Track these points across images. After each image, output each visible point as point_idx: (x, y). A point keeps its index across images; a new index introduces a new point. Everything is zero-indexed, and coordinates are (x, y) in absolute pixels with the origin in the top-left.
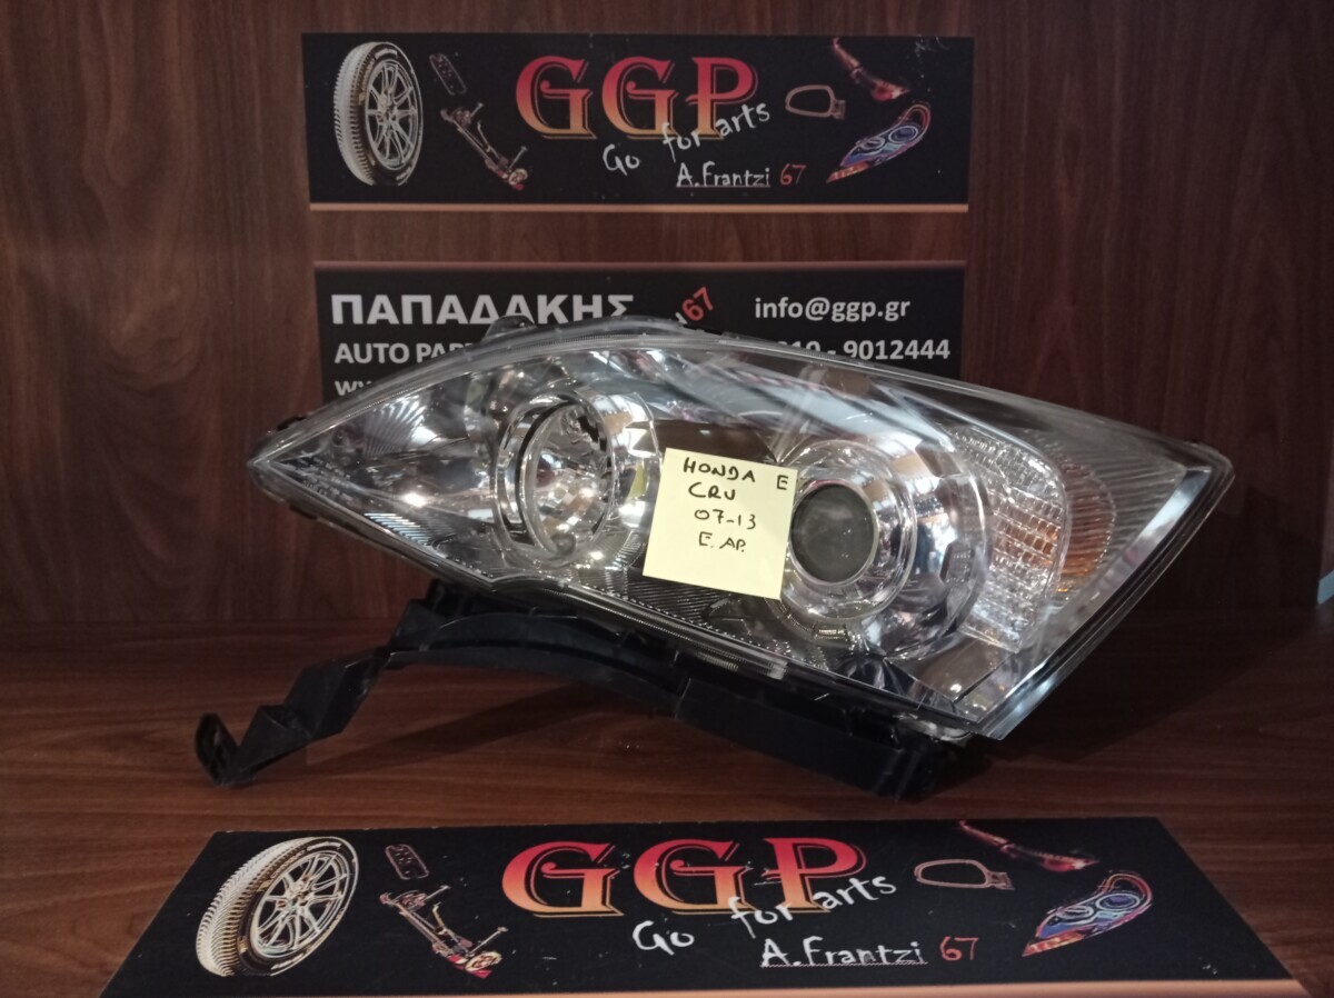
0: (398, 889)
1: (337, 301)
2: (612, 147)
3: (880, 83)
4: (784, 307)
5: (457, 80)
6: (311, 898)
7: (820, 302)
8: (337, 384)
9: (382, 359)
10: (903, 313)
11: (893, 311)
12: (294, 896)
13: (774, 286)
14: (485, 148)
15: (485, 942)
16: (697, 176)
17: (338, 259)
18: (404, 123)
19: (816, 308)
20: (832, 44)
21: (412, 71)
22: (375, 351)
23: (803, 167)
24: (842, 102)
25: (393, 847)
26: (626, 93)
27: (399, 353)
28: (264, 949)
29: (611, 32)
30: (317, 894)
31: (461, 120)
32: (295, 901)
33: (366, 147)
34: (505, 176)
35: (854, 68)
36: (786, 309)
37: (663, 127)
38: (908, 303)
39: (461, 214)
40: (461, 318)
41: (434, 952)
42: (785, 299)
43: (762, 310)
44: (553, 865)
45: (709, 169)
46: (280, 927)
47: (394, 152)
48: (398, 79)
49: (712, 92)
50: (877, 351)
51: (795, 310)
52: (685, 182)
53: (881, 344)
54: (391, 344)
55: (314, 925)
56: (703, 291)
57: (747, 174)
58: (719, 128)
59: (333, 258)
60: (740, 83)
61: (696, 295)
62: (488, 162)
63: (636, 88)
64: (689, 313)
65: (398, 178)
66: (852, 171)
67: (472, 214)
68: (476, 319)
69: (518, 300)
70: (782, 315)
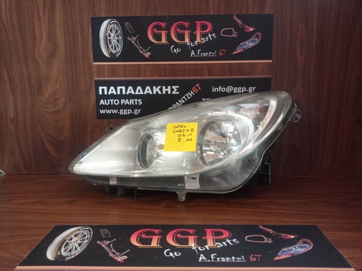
0: (102, 240)
1: (100, 88)
2: (173, 46)
3: (247, 27)
4: (220, 89)
5: (132, 29)
6: (79, 242)
7: (230, 87)
8: (100, 110)
9: (112, 104)
10: (254, 90)
11: (251, 89)
12: (74, 241)
13: (217, 83)
14: (140, 47)
15: (123, 254)
16: (196, 53)
17: (101, 77)
18: (118, 41)
19: (229, 89)
20: (234, 17)
21: (120, 27)
22: (110, 102)
23: (226, 50)
24: (237, 32)
25: (102, 230)
26: (177, 31)
27: (117, 102)
28: (64, 254)
29: (173, 15)
30: (80, 241)
31: (133, 40)
32: (74, 242)
33: (108, 47)
34: (145, 54)
35: (240, 23)
36: (221, 89)
37: (187, 40)
38: (255, 88)
39: (133, 65)
40: (133, 92)
41: (109, 256)
42: (221, 87)
43: (214, 90)
44: (145, 235)
45: (200, 51)
46: (70, 248)
47: (115, 48)
48: (116, 29)
49: (200, 31)
51: (223, 90)
52: (193, 55)
54: (114, 100)
55: (79, 249)
56: (198, 85)
57: (210, 53)
58: (202, 40)
59: (99, 77)
60: (208, 28)
61: (196, 86)
62: (140, 51)
63: (180, 30)
64: (194, 91)
65: (116, 55)
66: (239, 51)
67: (136, 65)
68: (137, 93)
69: (148, 88)
70: (220, 91)
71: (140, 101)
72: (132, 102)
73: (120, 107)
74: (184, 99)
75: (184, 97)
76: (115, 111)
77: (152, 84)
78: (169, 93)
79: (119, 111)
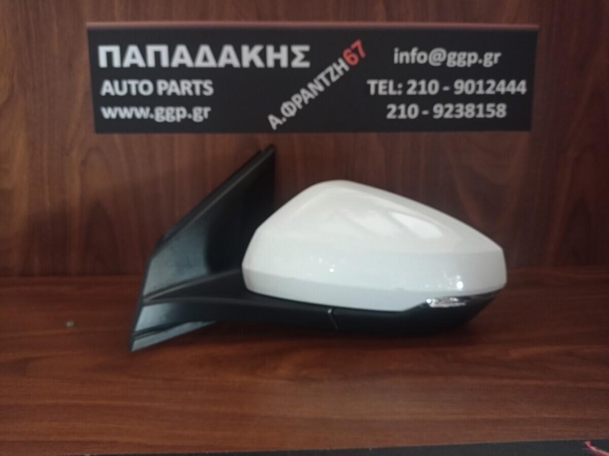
1: (102, 50)
4: (414, 56)
8: (103, 110)
10: (496, 61)
11: (490, 59)
13: (408, 40)
17: (103, 21)
19: (437, 56)
22: (129, 86)
27: (146, 87)
36: (416, 57)
38: (499, 54)
40: (188, 62)
42: (414, 50)
43: (400, 57)
50: (477, 87)
51: (422, 57)
53: (481, 83)
54: (140, 81)
56: (358, 44)
59: (100, 20)
61: (354, 46)
64: (348, 59)
68: (199, 63)
69: (228, 49)
70: (413, 61)
71: (209, 85)
72: (185, 87)
73: (155, 101)
74: (321, 81)
75: (322, 76)
76: (142, 113)
77: (239, 39)
78: (284, 64)
79: (152, 112)
